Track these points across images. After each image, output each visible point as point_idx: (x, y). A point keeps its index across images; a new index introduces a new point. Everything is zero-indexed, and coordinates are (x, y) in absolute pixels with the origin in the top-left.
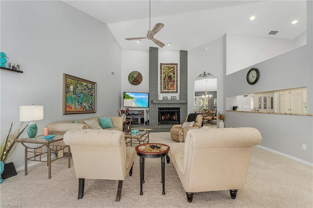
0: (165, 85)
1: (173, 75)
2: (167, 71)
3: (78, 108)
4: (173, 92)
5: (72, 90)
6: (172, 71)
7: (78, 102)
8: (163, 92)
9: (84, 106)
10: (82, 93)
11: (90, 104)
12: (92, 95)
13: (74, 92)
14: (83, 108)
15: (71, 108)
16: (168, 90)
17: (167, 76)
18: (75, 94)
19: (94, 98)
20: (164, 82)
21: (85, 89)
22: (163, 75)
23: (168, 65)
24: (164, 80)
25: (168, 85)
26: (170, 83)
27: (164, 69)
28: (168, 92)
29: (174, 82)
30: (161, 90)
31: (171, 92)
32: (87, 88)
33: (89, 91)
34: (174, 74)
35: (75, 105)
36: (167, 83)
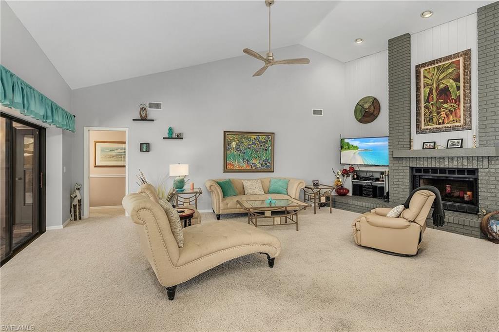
0: (431, 113)
1: (454, 84)
2: (435, 78)
3: (244, 166)
4: (455, 129)
5: (234, 146)
6: (451, 73)
7: (244, 159)
8: (424, 132)
9: (253, 164)
10: (249, 148)
11: (264, 161)
12: (266, 150)
13: (237, 149)
14: (251, 166)
15: (233, 165)
16: (440, 124)
17: (434, 91)
18: (239, 151)
19: (270, 152)
20: (426, 107)
21: (254, 144)
22: (424, 91)
23: (437, 63)
24: (427, 101)
25: (438, 113)
26: (446, 105)
27: (425, 77)
28: (438, 130)
29: (457, 100)
30: (418, 126)
31: (448, 130)
32: (257, 142)
33: (261, 146)
34: (457, 80)
35: (239, 162)
36: (435, 109)
